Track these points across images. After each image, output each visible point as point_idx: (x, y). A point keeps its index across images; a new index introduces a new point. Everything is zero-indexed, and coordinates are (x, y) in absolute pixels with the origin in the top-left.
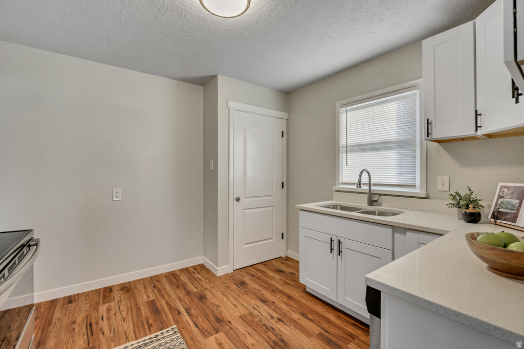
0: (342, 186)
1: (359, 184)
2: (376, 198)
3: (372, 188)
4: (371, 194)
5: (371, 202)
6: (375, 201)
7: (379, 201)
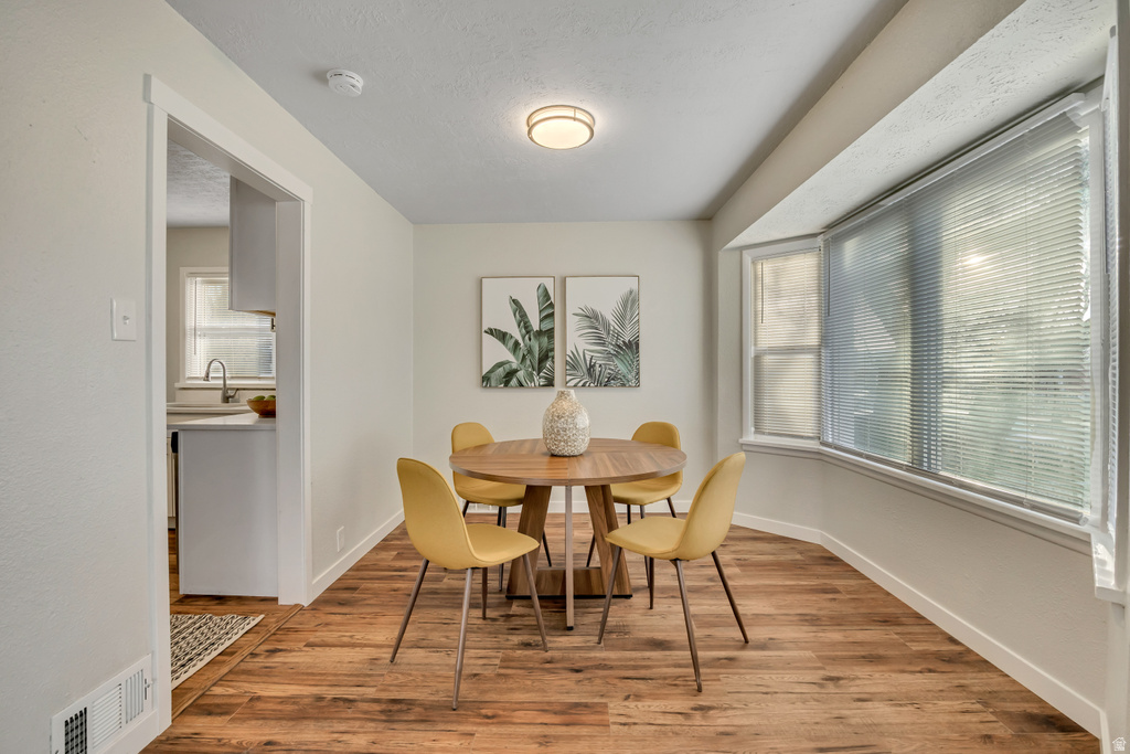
0: (189, 382)
1: (207, 377)
2: (231, 393)
3: (228, 382)
4: (225, 389)
5: (226, 399)
6: (232, 397)
7: (237, 396)
